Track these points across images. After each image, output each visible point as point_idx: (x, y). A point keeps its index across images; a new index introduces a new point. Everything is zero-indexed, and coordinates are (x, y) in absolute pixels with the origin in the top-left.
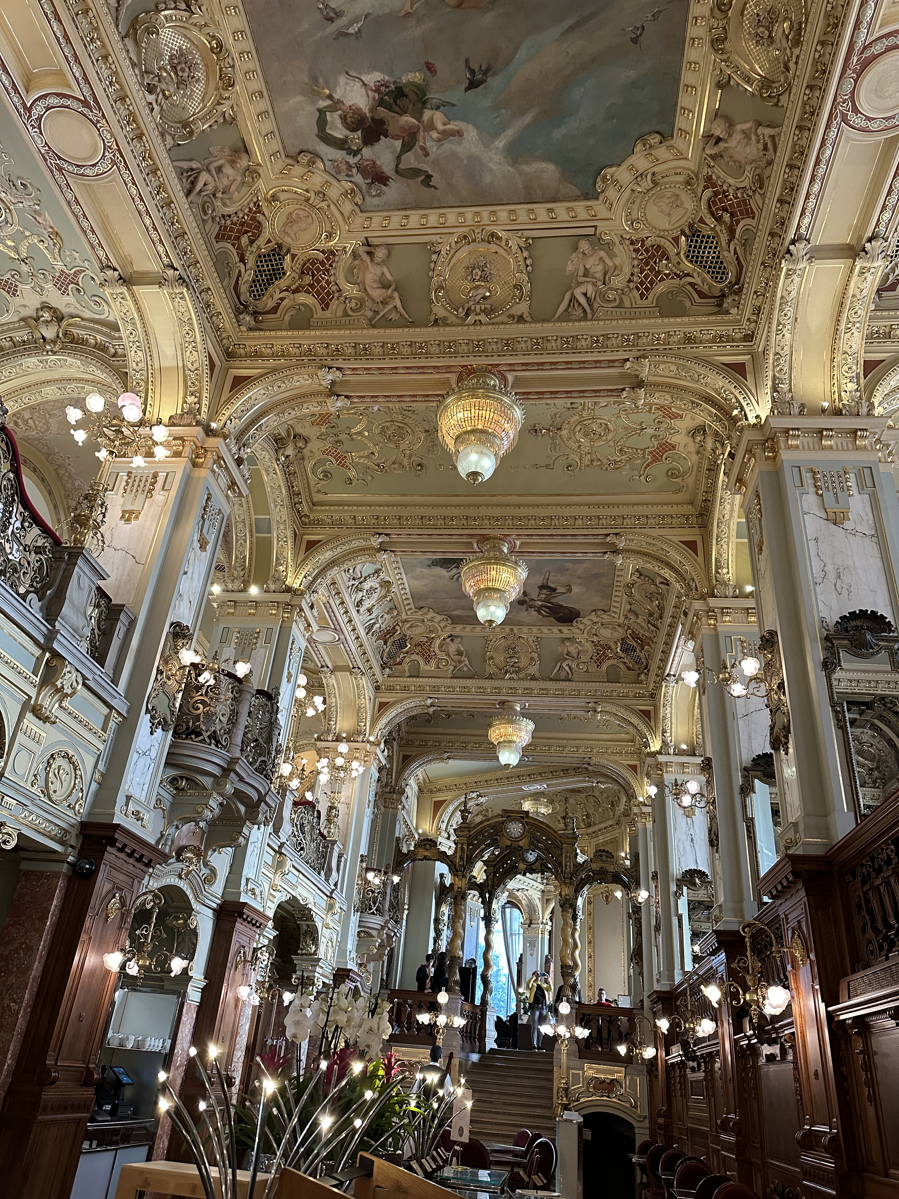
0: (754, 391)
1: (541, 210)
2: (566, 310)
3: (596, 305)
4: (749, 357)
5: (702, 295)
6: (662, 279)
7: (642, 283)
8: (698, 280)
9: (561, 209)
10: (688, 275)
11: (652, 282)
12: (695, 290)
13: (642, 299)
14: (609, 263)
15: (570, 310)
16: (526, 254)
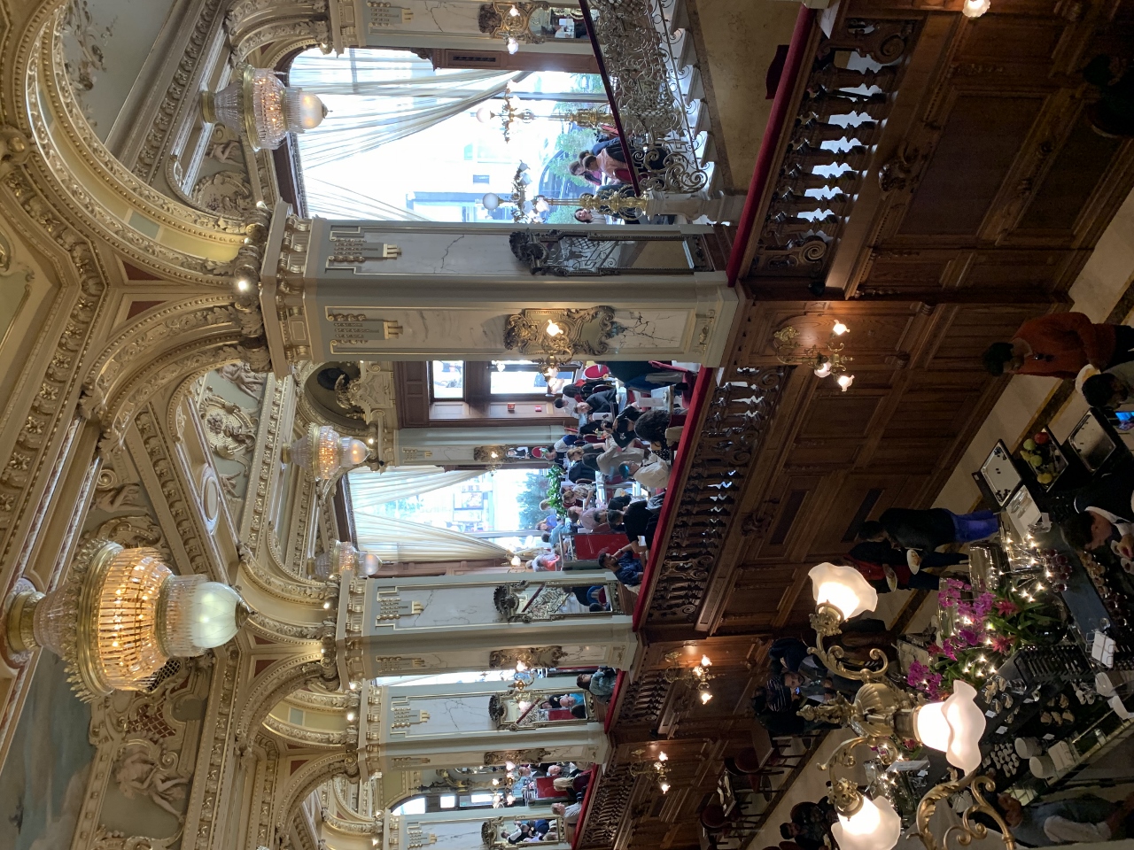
0: (290, 655)
1: (90, 805)
2: (170, 802)
3: (174, 774)
4: (252, 658)
5: (184, 685)
6: (161, 715)
7: (160, 732)
8: (172, 685)
9: (95, 785)
10: (164, 694)
11: (161, 724)
12: (178, 689)
13: (174, 734)
14: (136, 757)
15: (171, 799)
16: (110, 834)
